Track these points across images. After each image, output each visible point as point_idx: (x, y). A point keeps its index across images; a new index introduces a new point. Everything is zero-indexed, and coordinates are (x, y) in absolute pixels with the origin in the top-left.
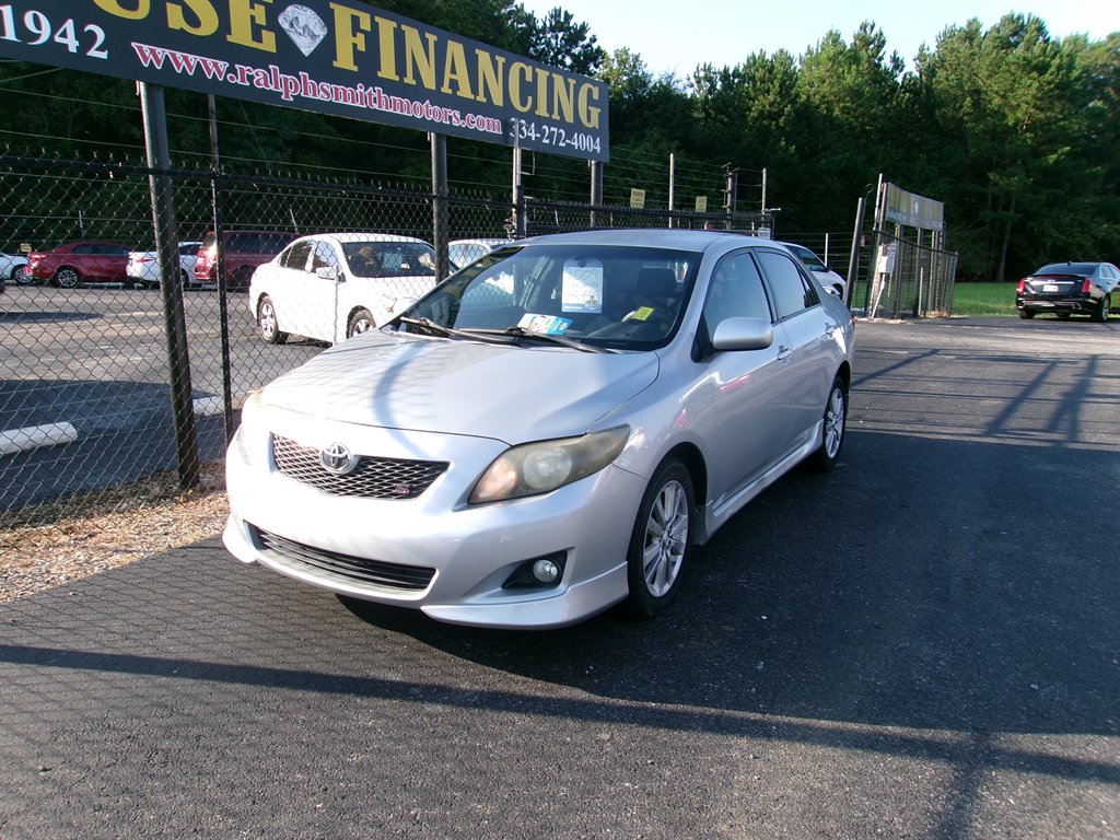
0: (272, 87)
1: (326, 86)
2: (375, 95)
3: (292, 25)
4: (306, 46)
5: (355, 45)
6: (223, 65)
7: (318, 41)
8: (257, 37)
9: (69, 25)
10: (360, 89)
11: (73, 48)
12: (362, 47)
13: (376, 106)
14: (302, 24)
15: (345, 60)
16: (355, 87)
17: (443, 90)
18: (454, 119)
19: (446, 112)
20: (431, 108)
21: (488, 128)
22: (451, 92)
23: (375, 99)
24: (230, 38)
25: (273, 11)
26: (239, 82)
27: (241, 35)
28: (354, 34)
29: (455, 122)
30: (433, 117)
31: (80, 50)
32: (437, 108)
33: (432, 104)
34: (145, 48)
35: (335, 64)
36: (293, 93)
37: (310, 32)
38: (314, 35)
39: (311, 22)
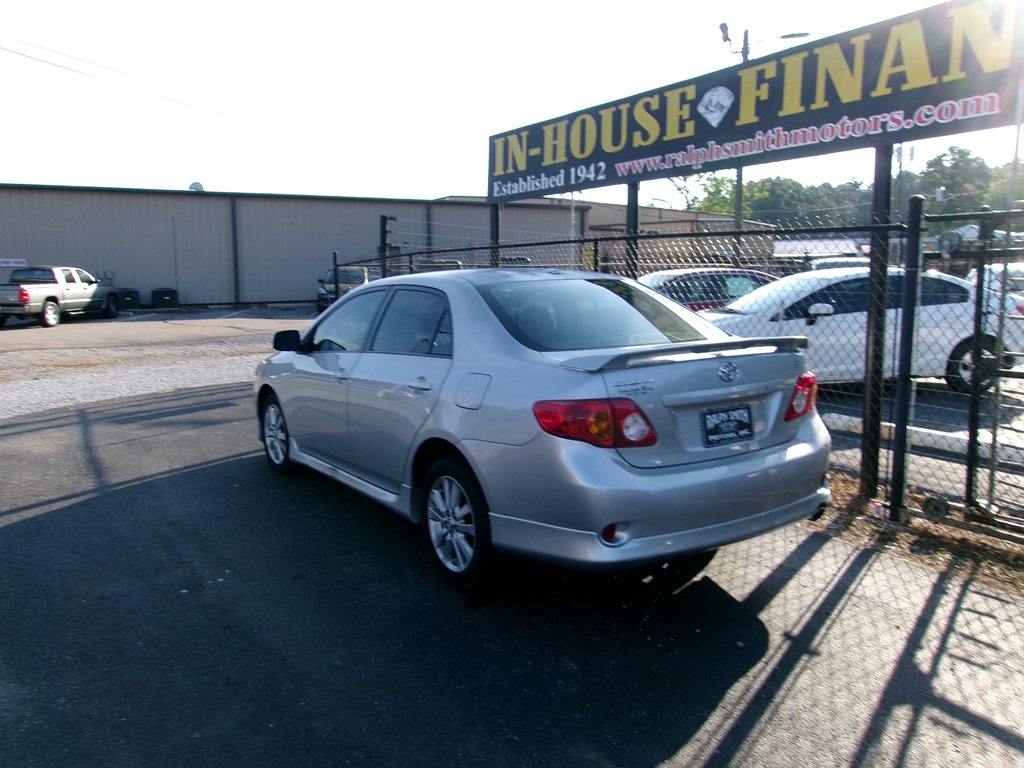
0: (687, 163)
1: (728, 146)
2: (774, 136)
3: (707, 108)
4: (714, 119)
5: (758, 98)
6: (658, 158)
7: (725, 110)
8: (682, 129)
9: (592, 168)
10: (759, 136)
11: (592, 179)
13: (773, 147)
14: (714, 102)
15: (748, 115)
16: (753, 137)
17: (874, 94)
18: (891, 123)
19: (876, 120)
20: (850, 123)
21: (965, 113)
22: (889, 91)
23: (773, 140)
24: (665, 138)
25: (694, 104)
26: (666, 167)
27: (672, 133)
28: (758, 88)
29: (892, 127)
30: (851, 133)
31: (595, 178)
32: (860, 120)
33: (851, 119)
34: (621, 165)
35: (738, 123)
36: (702, 161)
37: (720, 106)
38: (723, 107)
39: (721, 97)
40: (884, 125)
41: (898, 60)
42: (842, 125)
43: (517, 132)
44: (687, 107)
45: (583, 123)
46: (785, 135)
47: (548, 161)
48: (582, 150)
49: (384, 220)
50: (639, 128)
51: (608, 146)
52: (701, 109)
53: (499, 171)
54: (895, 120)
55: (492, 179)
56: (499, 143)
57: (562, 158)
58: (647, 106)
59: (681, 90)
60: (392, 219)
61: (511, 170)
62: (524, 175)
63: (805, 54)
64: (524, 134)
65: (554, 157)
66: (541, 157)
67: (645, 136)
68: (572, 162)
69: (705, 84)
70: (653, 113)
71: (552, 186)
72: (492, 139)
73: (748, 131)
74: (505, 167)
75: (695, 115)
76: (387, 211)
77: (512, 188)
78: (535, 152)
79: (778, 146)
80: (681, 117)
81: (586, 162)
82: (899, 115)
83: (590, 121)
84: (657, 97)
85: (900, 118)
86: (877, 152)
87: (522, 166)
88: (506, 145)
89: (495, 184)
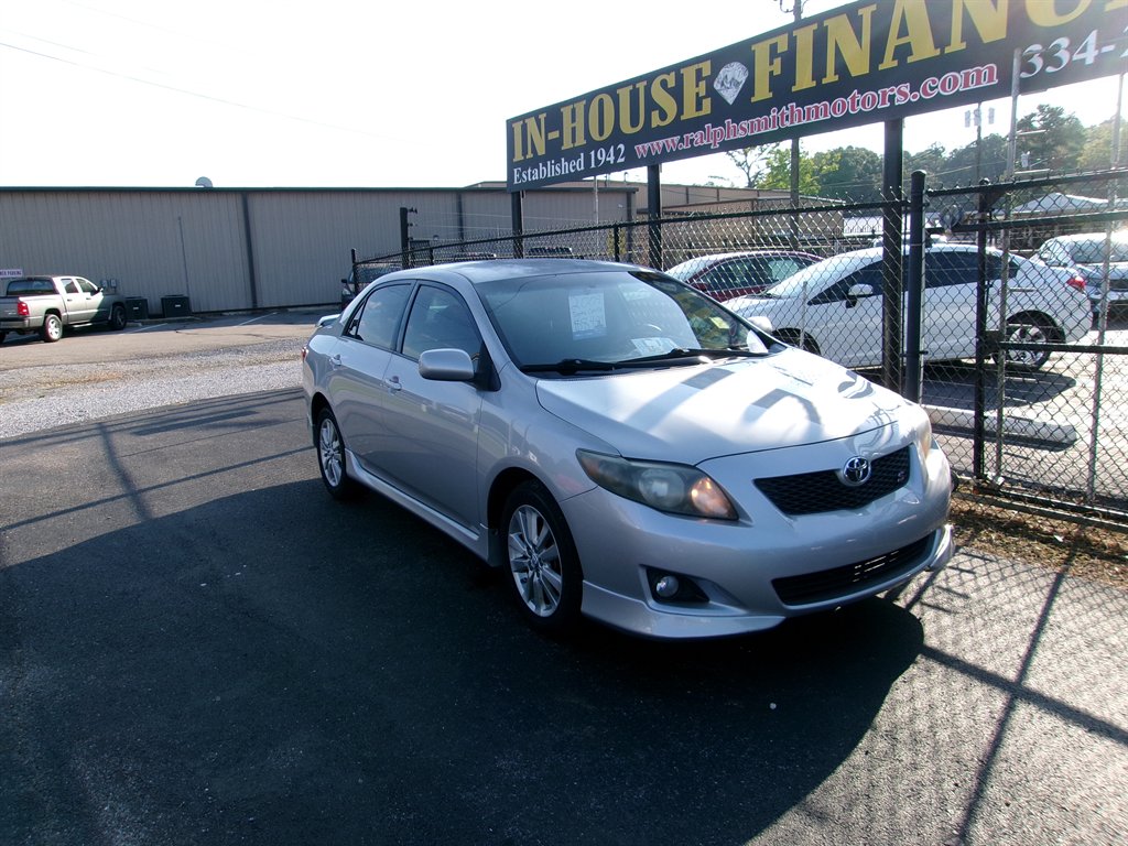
0: (705, 142)
1: (744, 124)
2: (788, 112)
3: (722, 84)
4: (730, 96)
5: (771, 73)
6: (677, 139)
7: (740, 86)
8: (699, 107)
9: (612, 150)
10: (774, 113)
11: (612, 163)
12: (777, 72)
13: (788, 124)
14: (729, 79)
15: (762, 92)
16: (769, 114)
17: (881, 67)
18: (898, 96)
19: (885, 94)
20: (859, 97)
21: (966, 85)
22: (895, 63)
23: (787, 117)
24: (683, 118)
25: (710, 80)
26: (684, 147)
27: (690, 112)
28: (771, 63)
29: (900, 101)
30: (860, 107)
31: (615, 160)
32: (869, 94)
33: (861, 93)
34: (640, 146)
35: (753, 100)
36: (719, 140)
37: (735, 82)
38: (738, 83)
39: (735, 72)
40: (892, 98)
41: (903, 32)
42: (853, 99)
43: (535, 114)
44: (703, 84)
45: (601, 102)
46: (799, 111)
47: (567, 144)
48: (601, 133)
49: (404, 212)
50: (657, 107)
51: (626, 128)
52: (717, 86)
53: (519, 157)
54: (902, 93)
55: (511, 165)
56: (517, 127)
57: (581, 141)
58: (664, 84)
59: (696, 67)
60: (412, 210)
61: (530, 155)
62: (544, 160)
63: (815, 27)
64: (542, 117)
65: (574, 141)
66: (560, 140)
67: (663, 116)
68: (592, 145)
69: (719, 58)
70: (670, 91)
71: (572, 171)
72: (510, 123)
73: (763, 108)
74: (525, 152)
75: (711, 92)
76: (407, 203)
77: (532, 175)
78: (554, 135)
79: (792, 122)
80: (697, 94)
81: (606, 145)
82: (906, 88)
83: (608, 100)
84: (673, 74)
85: (907, 91)
86: (886, 126)
87: (541, 151)
88: (524, 127)
89: (515, 170)
